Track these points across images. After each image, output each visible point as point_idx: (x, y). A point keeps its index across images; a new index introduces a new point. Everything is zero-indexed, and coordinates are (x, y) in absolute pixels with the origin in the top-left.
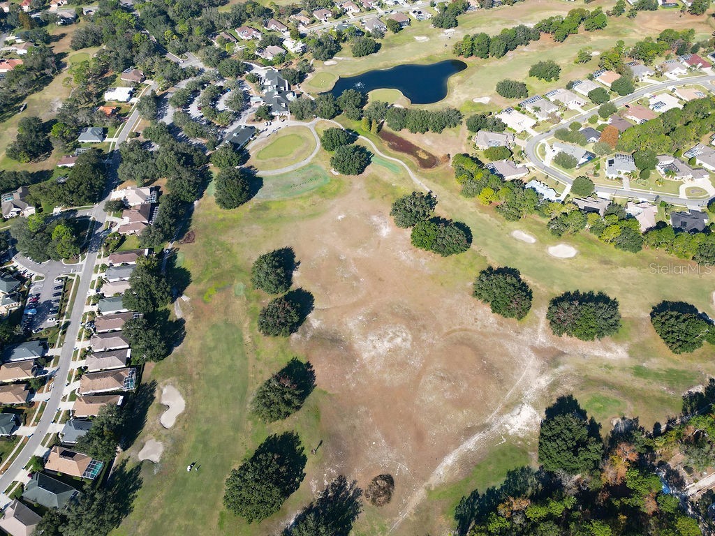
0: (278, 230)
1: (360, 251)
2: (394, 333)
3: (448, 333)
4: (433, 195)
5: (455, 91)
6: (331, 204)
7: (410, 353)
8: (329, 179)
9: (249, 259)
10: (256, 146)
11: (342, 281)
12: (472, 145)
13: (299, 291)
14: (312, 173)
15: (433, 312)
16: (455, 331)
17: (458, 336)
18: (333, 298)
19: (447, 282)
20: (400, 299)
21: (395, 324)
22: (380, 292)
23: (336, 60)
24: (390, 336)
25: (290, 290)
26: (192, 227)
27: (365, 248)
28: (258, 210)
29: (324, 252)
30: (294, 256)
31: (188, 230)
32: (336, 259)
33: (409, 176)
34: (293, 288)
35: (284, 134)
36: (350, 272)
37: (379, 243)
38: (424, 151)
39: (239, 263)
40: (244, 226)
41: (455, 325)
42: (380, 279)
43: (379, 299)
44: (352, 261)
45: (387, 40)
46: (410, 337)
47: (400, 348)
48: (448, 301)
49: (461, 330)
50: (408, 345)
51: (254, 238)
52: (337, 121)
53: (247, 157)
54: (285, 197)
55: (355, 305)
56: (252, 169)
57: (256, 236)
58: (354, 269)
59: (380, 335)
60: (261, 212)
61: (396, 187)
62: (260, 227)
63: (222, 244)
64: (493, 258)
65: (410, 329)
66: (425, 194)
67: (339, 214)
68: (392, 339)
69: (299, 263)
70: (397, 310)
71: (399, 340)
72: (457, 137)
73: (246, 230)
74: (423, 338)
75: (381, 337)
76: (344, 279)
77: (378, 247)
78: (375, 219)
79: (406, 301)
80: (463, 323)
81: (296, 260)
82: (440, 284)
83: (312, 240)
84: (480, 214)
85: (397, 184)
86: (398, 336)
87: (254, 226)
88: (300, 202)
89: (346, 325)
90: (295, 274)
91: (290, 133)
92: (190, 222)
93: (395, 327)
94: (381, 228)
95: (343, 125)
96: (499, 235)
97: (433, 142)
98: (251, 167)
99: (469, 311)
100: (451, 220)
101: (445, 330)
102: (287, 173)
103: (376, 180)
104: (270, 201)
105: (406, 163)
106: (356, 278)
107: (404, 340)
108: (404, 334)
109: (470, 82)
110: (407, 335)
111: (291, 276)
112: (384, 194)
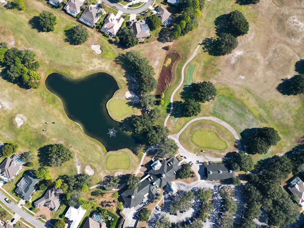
0: (269, 102)
1: (259, 58)
2: (293, 23)
3: (279, 7)
4: (201, 42)
5: (91, 68)
6: (235, 87)
7: (298, 14)
8: (220, 98)
9: (295, 103)
10: (217, 156)
11: (281, 56)
12: (148, 40)
13: (296, 70)
14: (220, 109)
15: (272, 15)
16: (276, 5)
17: (278, 3)
18: (291, 54)
19: (254, 16)
20: (274, 30)
21: (288, 25)
22: (275, 39)
23: (83, 168)
24: (295, 24)
25: (299, 74)
26: (296, 144)
27: (255, 56)
28: (264, 120)
29: (269, 73)
30: (280, 84)
31: (299, 145)
32: (270, 65)
33: (193, 59)
34: (297, 74)
35: (194, 147)
36: (273, 55)
37: (248, 52)
38: (165, 63)
39: (301, 105)
40: (278, 120)
41: (274, 6)
42: (269, 42)
43: (279, 37)
44: (266, 58)
45: (30, 148)
46: (291, 17)
47: (298, 19)
48: (264, 12)
49: (274, 3)
50: (295, 17)
51: (282, 109)
52: (163, 122)
53: (229, 155)
54: (247, 111)
55: (288, 45)
56: (237, 144)
57: (280, 109)
58: (270, 54)
59: (297, 28)
60: (264, 117)
61: (204, 62)
62: (274, 111)
63: (295, 122)
64: (230, 3)
65: (287, 19)
66: (203, 46)
67: (241, 79)
68: (296, 23)
69: (282, 80)
70: (281, 28)
71: (295, 20)
72: (143, 50)
73: (280, 117)
74: (288, 13)
75: (298, 27)
76: (279, 55)
77: (251, 51)
78: (233, 62)
79: (273, 27)
80: (271, 3)
81: (281, 82)
82: (257, 18)
83: (265, 82)
84: (204, 17)
85: (202, 62)
86: (294, 21)
87: (275, 115)
88: (246, 102)
89: (300, 43)
90: (289, 77)
91: (192, 144)
92: (294, 148)
93: (289, 25)
94: (238, 56)
95: (165, 117)
96: (214, 5)
97: (155, 60)
98: (235, 146)
99: (264, 3)
100: (215, 28)
101: (278, 8)
102: (229, 123)
103: (204, 74)
104: (255, 117)
105: (182, 66)
106: (275, 51)
107: (294, 19)
108: (291, 20)
109: (75, 64)
110: (291, 19)
111: (291, 79)
112: (213, 66)
